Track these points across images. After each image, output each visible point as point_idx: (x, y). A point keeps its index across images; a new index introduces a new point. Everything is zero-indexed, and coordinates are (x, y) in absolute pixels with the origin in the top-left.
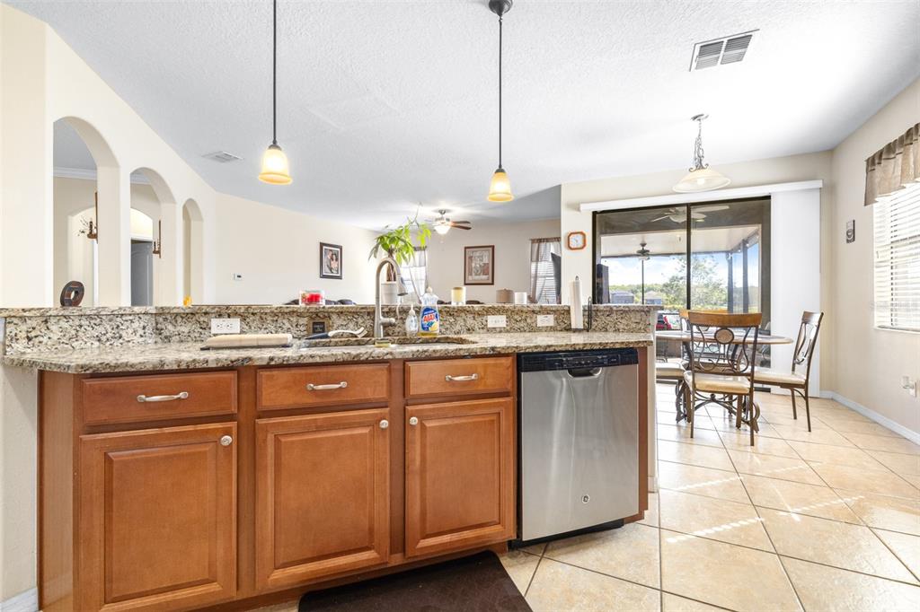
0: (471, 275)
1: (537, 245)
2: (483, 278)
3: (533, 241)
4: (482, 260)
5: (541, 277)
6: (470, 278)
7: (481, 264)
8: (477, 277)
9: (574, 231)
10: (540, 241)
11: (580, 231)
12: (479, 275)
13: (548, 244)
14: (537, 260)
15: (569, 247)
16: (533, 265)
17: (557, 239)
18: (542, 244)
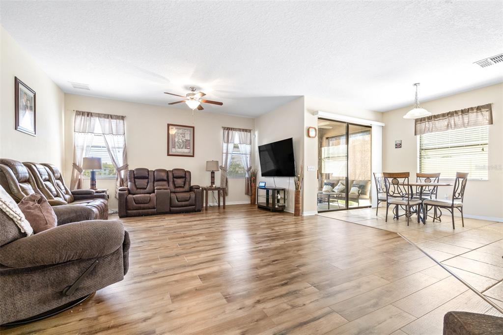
0: (175, 148)
1: (227, 131)
2: (185, 151)
3: (224, 128)
4: (184, 137)
5: (230, 154)
6: (174, 150)
7: (184, 139)
8: (180, 150)
9: (312, 126)
10: (229, 129)
11: (314, 127)
12: (182, 148)
13: (234, 132)
14: (228, 142)
15: (309, 136)
16: (225, 145)
17: (240, 130)
18: (230, 132)
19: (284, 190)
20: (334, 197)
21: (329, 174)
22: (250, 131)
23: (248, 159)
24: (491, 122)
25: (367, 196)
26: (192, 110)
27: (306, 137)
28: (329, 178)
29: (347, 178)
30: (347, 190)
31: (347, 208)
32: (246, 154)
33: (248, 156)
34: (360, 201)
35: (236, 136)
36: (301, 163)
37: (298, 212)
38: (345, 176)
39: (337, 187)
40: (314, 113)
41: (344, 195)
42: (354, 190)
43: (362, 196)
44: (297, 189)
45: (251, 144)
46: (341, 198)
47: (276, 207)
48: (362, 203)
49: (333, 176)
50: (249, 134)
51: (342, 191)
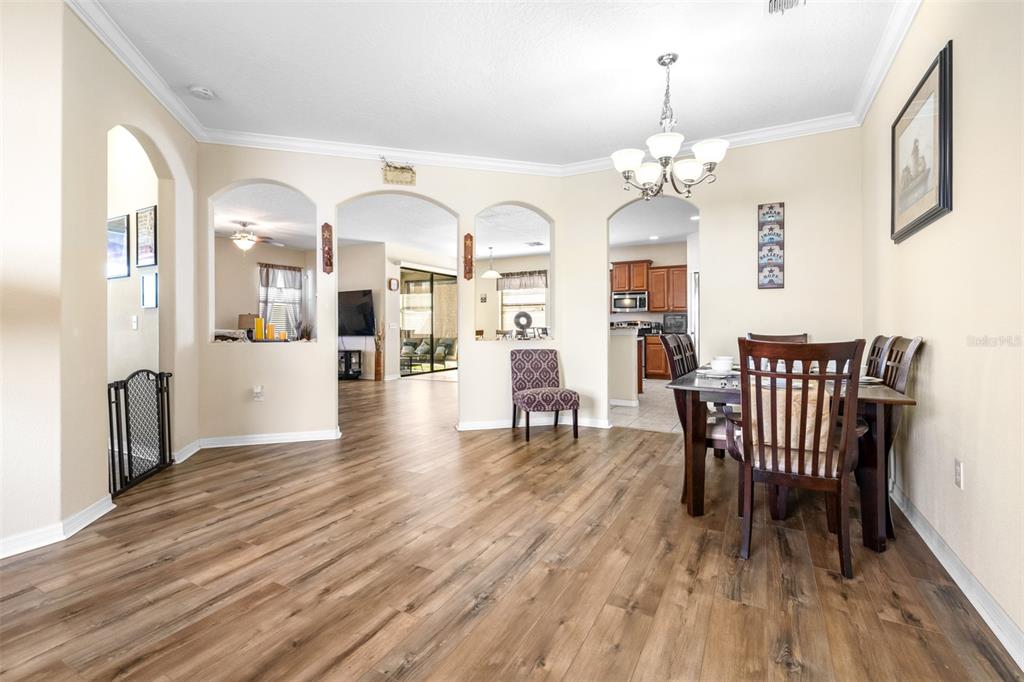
1: (266, 269)
3: (261, 265)
5: (271, 303)
9: (393, 277)
10: (267, 266)
11: (396, 278)
13: (276, 271)
14: (267, 285)
15: (390, 288)
16: (262, 290)
17: (285, 268)
18: (271, 270)
19: (359, 352)
20: (416, 361)
21: (409, 332)
22: (299, 270)
23: (298, 310)
24: (547, 286)
25: (454, 357)
26: (242, 251)
27: (387, 290)
28: (409, 336)
29: (432, 336)
30: (432, 351)
31: (432, 371)
32: (294, 303)
33: (297, 306)
34: (446, 363)
35: (280, 277)
36: (381, 319)
37: (379, 376)
38: (430, 333)
39: (419, 348)
40: (396, 262)
41: (428, 356)
42: (440, 350)
43: (448, 357)
44: (378, 350)
45: (301, 288)
46: (424, 361)
47: (351, 373)
48: (449, 364)
49: (416, 333)
50: (298, 274)
51: (426, 353)
